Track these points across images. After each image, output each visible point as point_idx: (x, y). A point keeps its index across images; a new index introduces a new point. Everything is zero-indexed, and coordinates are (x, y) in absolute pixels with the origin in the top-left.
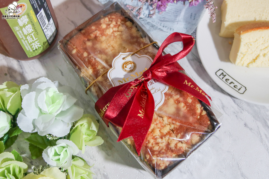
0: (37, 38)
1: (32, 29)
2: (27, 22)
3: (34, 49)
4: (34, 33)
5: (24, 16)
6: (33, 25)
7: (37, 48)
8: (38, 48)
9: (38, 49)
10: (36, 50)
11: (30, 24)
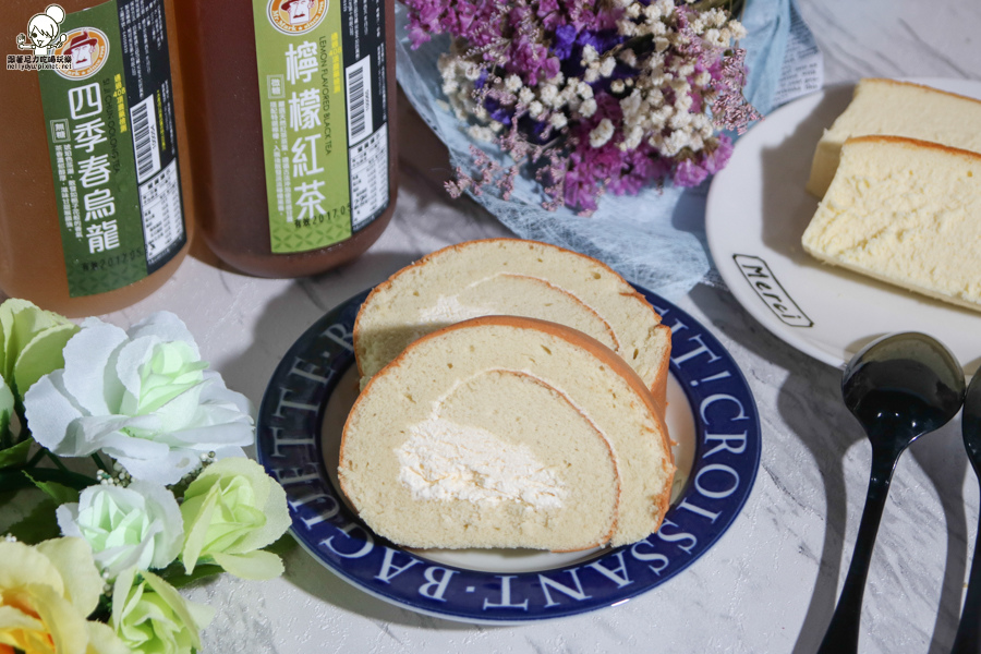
0: (322, 170)
1: (319, 114)
2: (313, 74)
3: (301, 217)
4: (319, 136)
5: (309, 42)
6: (326, 98)
7: (311, 216)
8: (315, 217)
9: (311, 222)
10: (306, 221)
11: (318, 91)
